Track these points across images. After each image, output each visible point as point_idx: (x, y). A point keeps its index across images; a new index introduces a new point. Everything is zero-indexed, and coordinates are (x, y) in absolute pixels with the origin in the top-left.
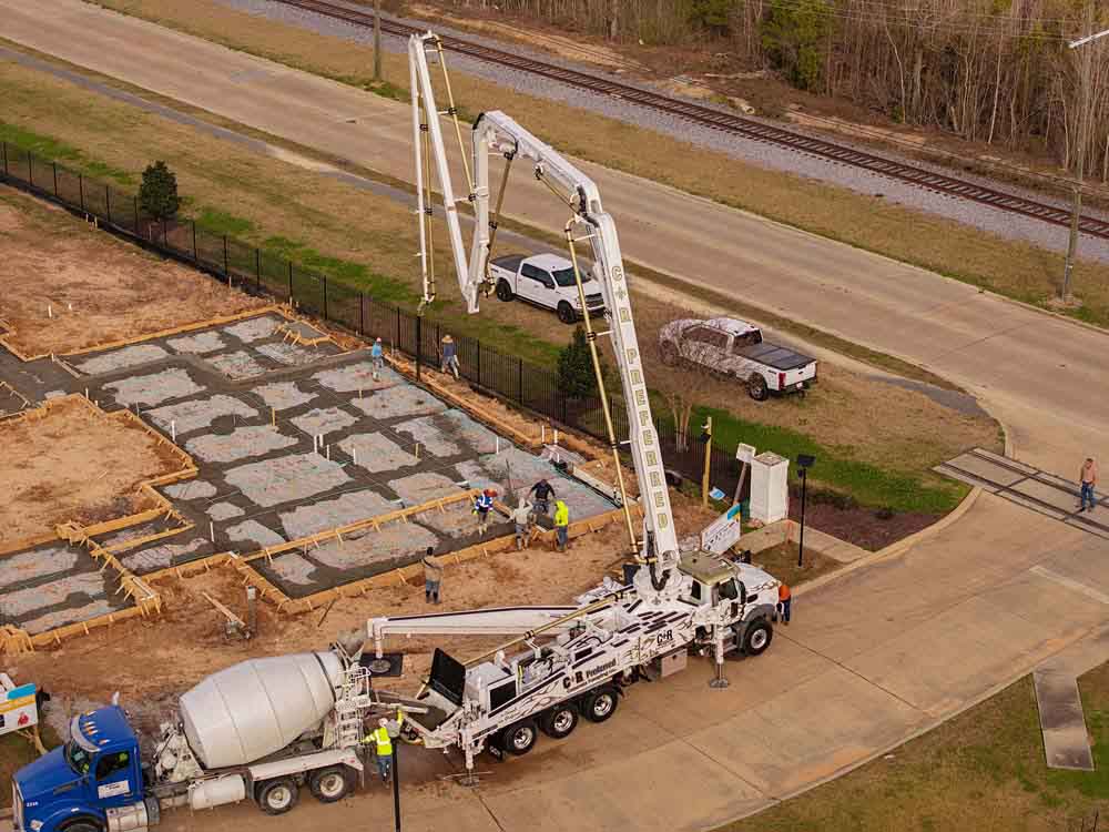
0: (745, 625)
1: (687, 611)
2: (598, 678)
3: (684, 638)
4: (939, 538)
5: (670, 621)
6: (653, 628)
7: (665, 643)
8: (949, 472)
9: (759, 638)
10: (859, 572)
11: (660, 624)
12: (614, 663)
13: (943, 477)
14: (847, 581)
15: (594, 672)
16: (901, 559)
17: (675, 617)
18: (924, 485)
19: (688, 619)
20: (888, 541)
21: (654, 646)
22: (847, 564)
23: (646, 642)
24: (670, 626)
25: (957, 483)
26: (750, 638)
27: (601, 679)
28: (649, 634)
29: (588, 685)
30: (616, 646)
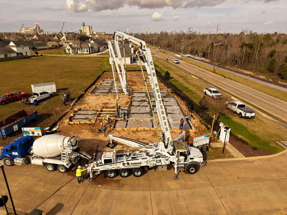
0: (188, 165)
1: (168, 156)
2: (135, 166)
3: (166, 163)
4: (268, 160)
5: (161, 157)
6: (156, 157)
7: (158, 162)
8: (280, 144)
9: (192, 170)
10: (238, 161)
11: (159, 157)
12: (141, 163)
13: (278, 144)
14: (233, 162)
15: (134, 164)
16: (253, 162)
17: (164, 156)
18: (271, 145)
19: (167, 158)
20: (252, 155)
21: (155, 162)
22: (236, 158)
23: (152, 161)
24: (161, 158)
25: (281, 147)
26: (190, 169)
27: (136, 166)
28: (153, 159)
29: (131, 167)
30: (143, 159)
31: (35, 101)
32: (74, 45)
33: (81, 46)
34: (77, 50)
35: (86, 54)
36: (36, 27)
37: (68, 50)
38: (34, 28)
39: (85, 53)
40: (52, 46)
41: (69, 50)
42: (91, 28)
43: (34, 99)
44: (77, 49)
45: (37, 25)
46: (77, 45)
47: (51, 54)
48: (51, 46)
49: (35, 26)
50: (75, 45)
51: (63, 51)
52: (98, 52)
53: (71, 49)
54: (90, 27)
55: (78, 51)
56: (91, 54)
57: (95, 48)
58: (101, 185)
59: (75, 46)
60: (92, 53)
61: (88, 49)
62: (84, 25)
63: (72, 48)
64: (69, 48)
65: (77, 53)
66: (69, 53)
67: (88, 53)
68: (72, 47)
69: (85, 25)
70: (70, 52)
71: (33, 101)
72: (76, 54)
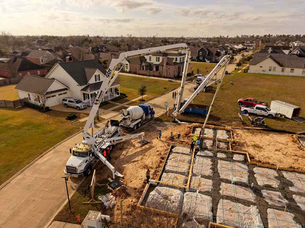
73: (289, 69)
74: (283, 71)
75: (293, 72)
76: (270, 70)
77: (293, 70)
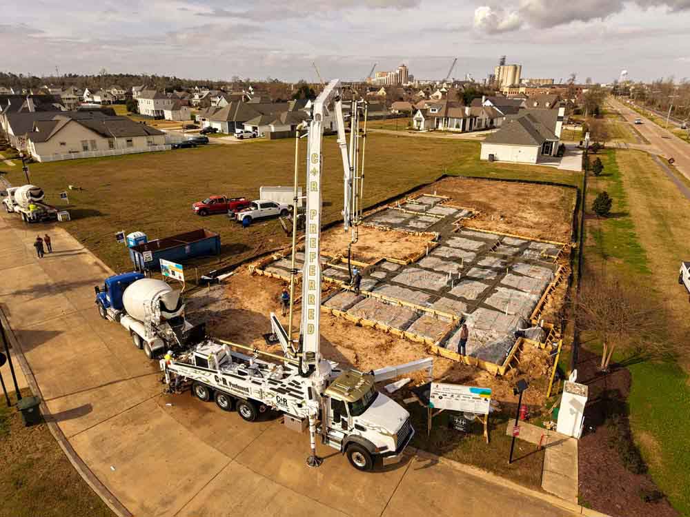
2: (238, 391)
5: (290, 394)
6: (279, 390)
7: (281, 404)
9: (359, 459)
11: (285, 392)
15: (234, 386)
17: (297, 395)
19: (298, 401)
21: (275, 401)
23: (269, 394)
24: (286, 396)
26: (353, 453)
27: (240, 394)
28: (273, 392)
29: (230, 390)
30: (253, 382)
31: (247, 217)
32: (432, 110)
33: (446, 112)
34: (438, 122)
35: (453, 132)
36: (401, 71)
37: (417, 121)
38: (398, 72)
39: (452, 129)
40: (399, 112)
41: (419, 121)
42: (518, 70)
43: (246, 213)
44: (438, 119)
45: (403, 66)
46: (439, 111)
47: (381, 128)
48: (397, 112)
49: (400, 68)
50: (435, 110)
51: (406, 124)
52: (487, 129)
53: (424, 119)
54: (516, 68)
55: (437, 126)
56: (467, 132)
57: (481, 120)
58: (173, 405)
59: (434, 112)
60: (471, 130)
61: (462, 120)
62: (502, 63)
63: (427, 118)
64: (421, 116)
65: (435, 129)
66: (417, 128)
67: (460, 130)
68: (428, 115)
69: (506, 63)
70: (419, 127)
71: (243, 217)
72: (431, 131)
73: (122, 141)
74: (111, 146)
75: (132, 145)
76: (86, 148)
77: (131, 141)
